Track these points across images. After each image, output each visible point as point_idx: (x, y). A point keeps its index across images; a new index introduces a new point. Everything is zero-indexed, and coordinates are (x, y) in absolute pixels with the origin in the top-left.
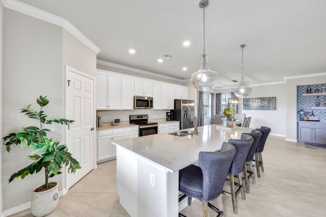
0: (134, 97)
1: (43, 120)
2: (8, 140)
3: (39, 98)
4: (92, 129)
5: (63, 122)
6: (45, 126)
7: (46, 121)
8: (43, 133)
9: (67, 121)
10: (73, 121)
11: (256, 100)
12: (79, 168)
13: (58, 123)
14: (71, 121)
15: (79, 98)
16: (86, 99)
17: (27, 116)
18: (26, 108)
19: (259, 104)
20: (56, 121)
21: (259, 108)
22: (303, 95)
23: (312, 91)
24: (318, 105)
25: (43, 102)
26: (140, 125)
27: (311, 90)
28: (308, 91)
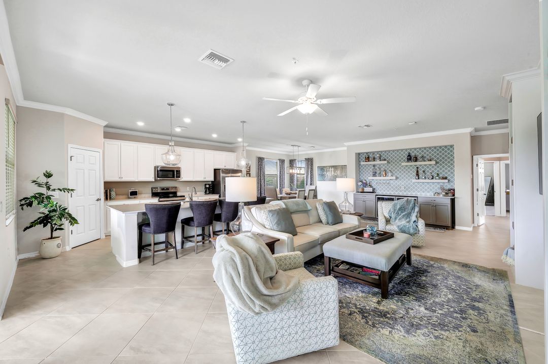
0: (155, 167)
1: (48, 188)
2: (23, 202)
3: (45, 172)
4: (98, 200)
5: (65, 191)
6: (50, 193)
7: (51, 189)
8: (49, 198)
9: (69, 189)
10: (74, 190)
11: (329, 168)
12: (77, 223)
13: (61, 191)
14: (72, 190)
15: (83, 171)
16: (90, 171)
17: (36, 185)
18: (36, 180)
19: (333, 173)
20: (59, 189)
21: (332, 178)
23: (370, 159)
24: (374, 175)
25: (48, 175)
26: (160, 198)
27: (368, 157)
28: (368, 159)
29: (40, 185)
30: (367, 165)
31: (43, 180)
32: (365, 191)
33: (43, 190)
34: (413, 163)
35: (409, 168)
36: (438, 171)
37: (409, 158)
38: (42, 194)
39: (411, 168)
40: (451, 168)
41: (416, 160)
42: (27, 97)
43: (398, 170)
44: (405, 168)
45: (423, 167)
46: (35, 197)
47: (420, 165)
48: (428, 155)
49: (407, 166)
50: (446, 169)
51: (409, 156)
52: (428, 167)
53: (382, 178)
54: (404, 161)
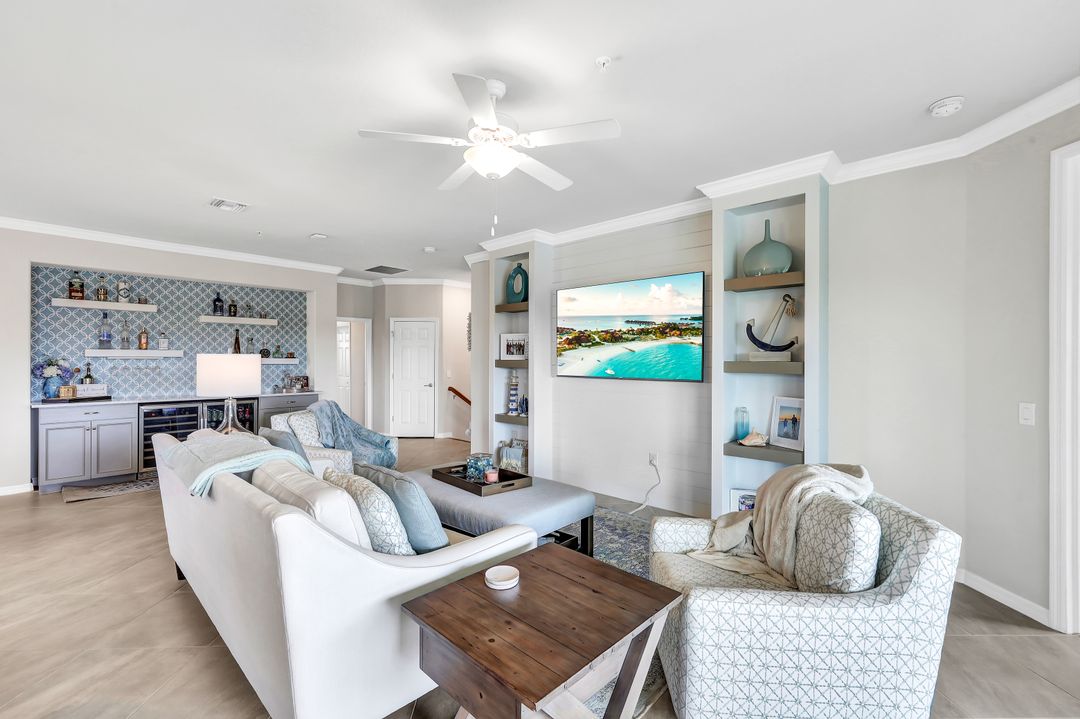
22: (56, 302)
23: (87, 292)
24: (105, 343)
27: (82, 286)
28: (75, 290)
30: (72, 309)
32: (79, 396)
34: (226, 320)
35: (214, 330)
36: (278, 340)
37: (218, 306)
39: (220, 330)
40: (301, 337)
41: (233, 311)
43: (185, 334)
44: (203, 330)
45: (247, 331)
47: (242, 326)
48: (258, 304)
49: (209, 324)
50: (291, 337)
51: (218, 299)
52: (258, 331)
53: (133, 353)
54: (203, 310)
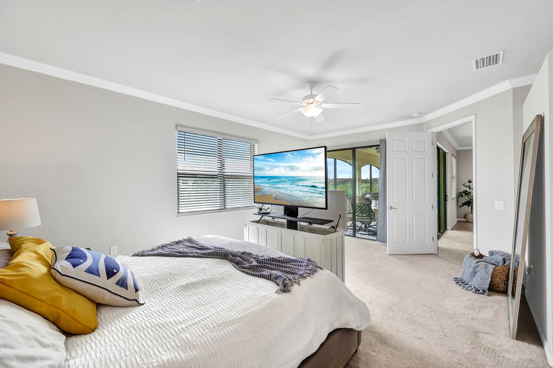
29: (466, 186)
31: (468, 184)
33: (467, 189)
38: (467, 191)
42: (460, 146)
46: (464, 192)
